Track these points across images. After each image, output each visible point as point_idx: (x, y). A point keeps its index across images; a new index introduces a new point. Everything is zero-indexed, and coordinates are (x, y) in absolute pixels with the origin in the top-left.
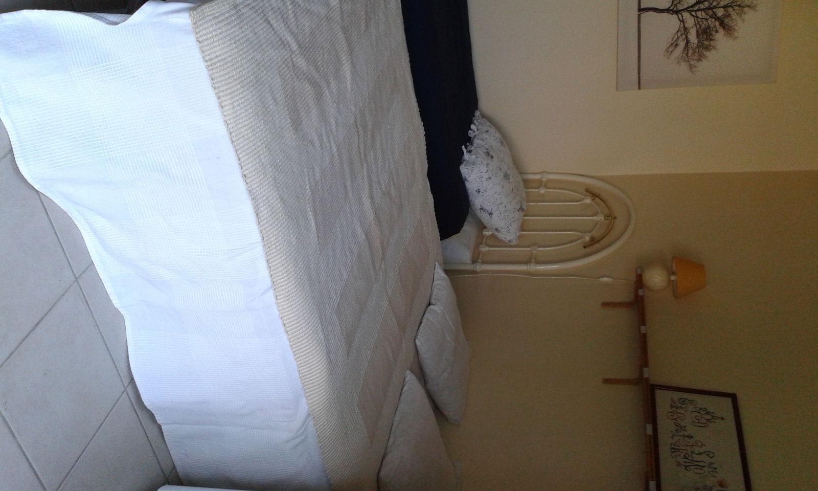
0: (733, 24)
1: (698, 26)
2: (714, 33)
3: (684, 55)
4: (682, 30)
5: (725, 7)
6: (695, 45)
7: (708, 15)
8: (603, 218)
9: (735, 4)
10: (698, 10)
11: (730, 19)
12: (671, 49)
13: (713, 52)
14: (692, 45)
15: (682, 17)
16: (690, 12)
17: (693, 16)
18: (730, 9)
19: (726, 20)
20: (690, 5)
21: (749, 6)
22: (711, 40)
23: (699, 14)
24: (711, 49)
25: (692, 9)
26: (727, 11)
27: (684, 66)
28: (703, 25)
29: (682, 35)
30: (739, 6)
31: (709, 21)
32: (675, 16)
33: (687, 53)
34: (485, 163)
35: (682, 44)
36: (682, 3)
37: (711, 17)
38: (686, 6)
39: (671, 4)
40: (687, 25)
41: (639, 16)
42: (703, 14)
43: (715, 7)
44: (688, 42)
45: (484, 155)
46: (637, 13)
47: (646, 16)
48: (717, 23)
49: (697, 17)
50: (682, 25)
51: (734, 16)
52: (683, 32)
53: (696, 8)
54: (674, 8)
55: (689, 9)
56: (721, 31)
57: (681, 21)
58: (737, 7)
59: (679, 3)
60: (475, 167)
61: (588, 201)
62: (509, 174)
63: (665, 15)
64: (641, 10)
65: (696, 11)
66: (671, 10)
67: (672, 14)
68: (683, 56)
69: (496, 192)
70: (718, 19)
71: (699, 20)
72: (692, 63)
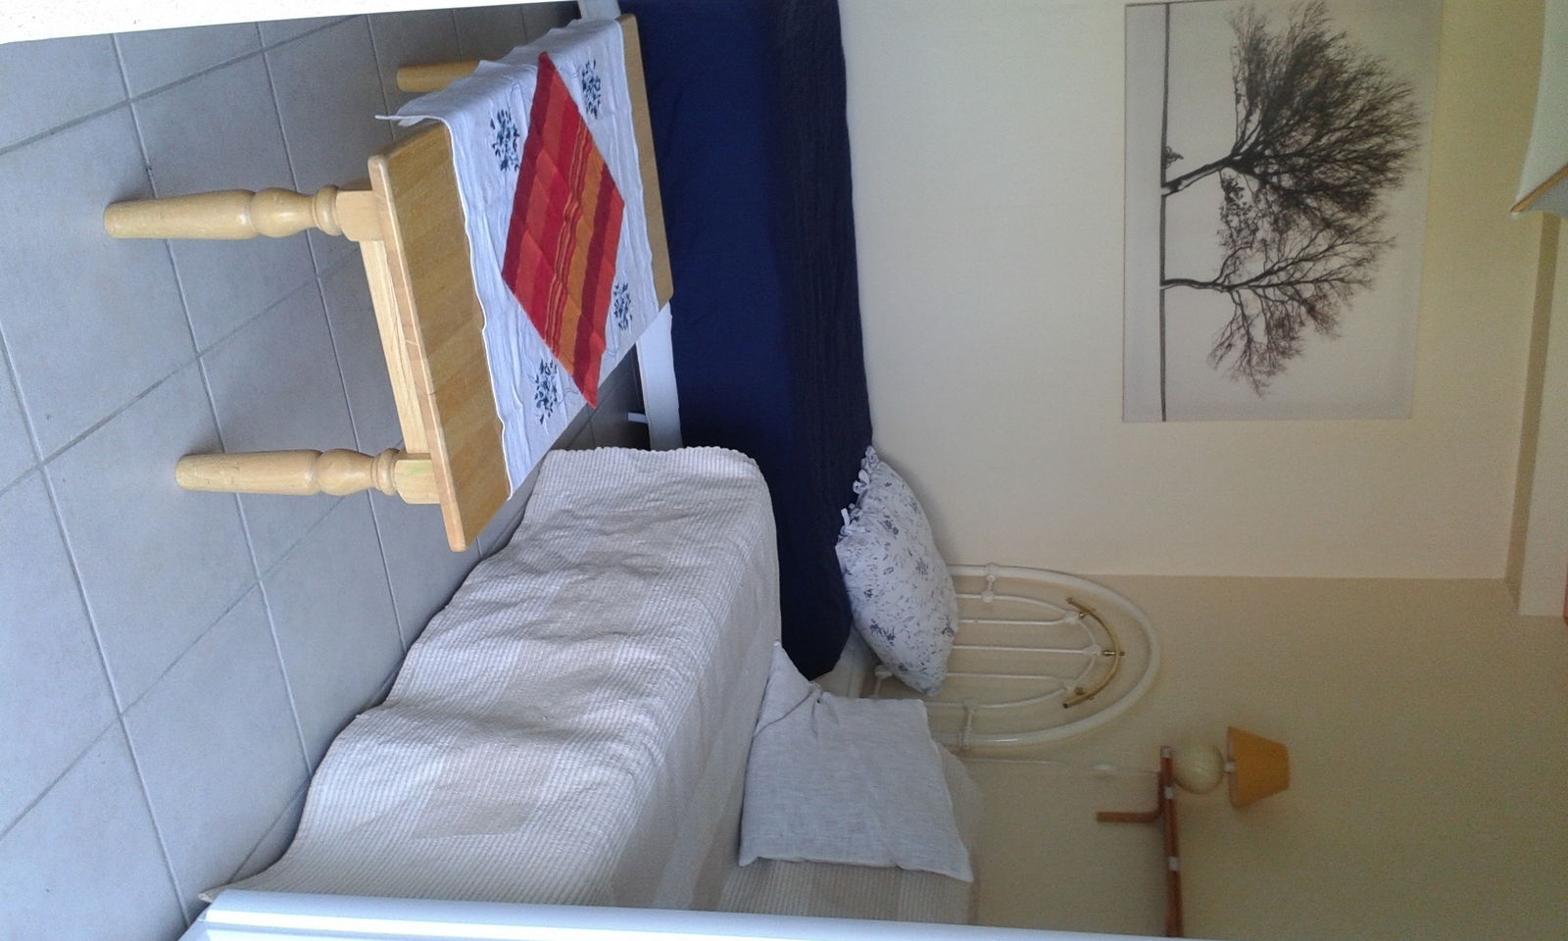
0: (1331, 313)
1: (1268, 315)
2: (1296, 326)
3: (1244, 364)
4: (1240, 319)
5: (1316, 281)
6: (1264, 347)
7: (1285, 294)
8: (1099, 653)
9: (1335, 277)
10: (1269, 286)
11: (1326, 303)
12: (1219, 353)
13: (1297, 359)
14: (1258, 346)
15: (1239, 296)
16: (1254, 289)
17: (1260, 296)
18: (1326, 286)
19: (1319, 306)
20: (1253, 277)
21: (1360, 282)
22: (1293, 338)
23: (1270, 292)
24: (1292, 355)
25: (1256, 283)
26: (1321, 290)
27: (1244, 383)
28: (1278, 313)
29: (1239, 329)
30: (1342, 280)
31: (1288, 306)
32: (1226, 295)
33: (1249, 361)
34: (883, 541)
35: (1240, 344)
36: (1238, 273)
37: (1292, 298)
38: (1245, 280)
39: (1218, 274)
40: (1247, 313)
41: (1162, 293)
42: (1278, 292)
43: (1298, 282)
44: (1250, 341)
45: (881, 527)
46: (1159, 288)
47: (1172, 293)
48: (1303, 309)
49: (1266, 297)
50: (1239, 312)
51: (1333, 297)
52: (1241, 323)
53: (1264, 282)
54: (1224, 281)
55: (1252, 284)
56: (1311, 324)
57: (1237, 304)
58: (1339, 283)
59: (1234, 272)
60: (863, 548)
61: (1072, 619)
62: (926, 563)
63: (1209, 292)
64: (1164, 282)
65: (1264, 287)
66: (1219, 285)
67: (1222, 292)
68: (1241, 364)
69: (902, 597)
70: (1303, 302)
71: (1271, 303)
72: (1258, 377)
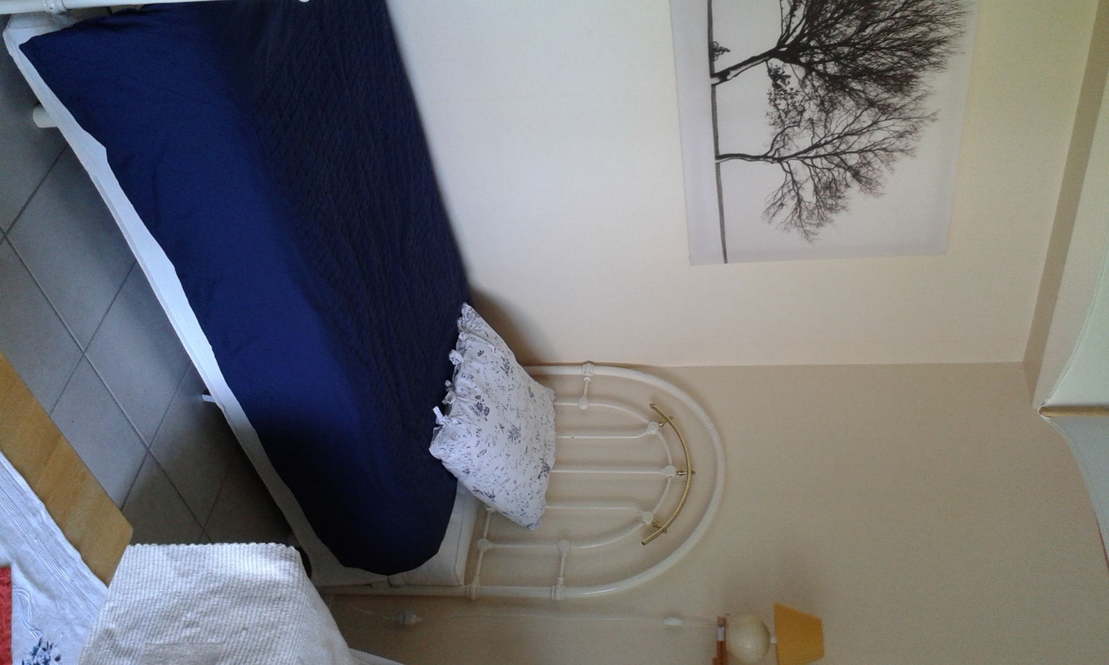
0: (874, 176)
1: (816, 180)
2: (843, 188)
3: (795, 218)
4: (790, 184)
5: (861, 152)
6: (813, 205)
7: (832, 163)
9: (878, 147)
10: (815, 157)
11: (870, 168)
12: (772, 211)
13: (843, 213)
14: (807, 204)
15: (789, 166)
16: (803, 160)
17: (808, 165)
18: (870, 155)
19: (863, 171)
20: (802, 150)
21: (902, 151)
22: (839, 197)
23: (817, 162)
24: (839, 210)
25: (805, 155)
26: (865, 158)
27: (795, 234)
28: (825, 178)
29: (789, 191)
30: (885, 150)
31: (834, 172)
32: (777, 165)
33: (800, 217)
35: (791, 203)
36: (787, 147)
37: (838, 166)
38: (794, 151)
39: (769, 149)
40: (796, 178)
41: (718, 166)
42: (825, 162)
43: (844, 152)
44: (800, 201)
46: (713, 161)
47: (726, 165)
48: (848, 174)
49: (814, 166)
50: (789, 178)
51: (876, 163)
52: (791, 187)
53: (812, 154)
54: (775, 154)
55: (800, 156)
56: (855, 186)
57: (786, 172)
58: (882, 152)
59: (783, 147)
61: (653, 430)
63: (761, 163)
64: (719, 157)
65: (812, 158)
66: (770, 157)
67: (772, 163)
68: (792, 219)
70: (849, 168)
71: (818, 170)
72: (808, 228)
